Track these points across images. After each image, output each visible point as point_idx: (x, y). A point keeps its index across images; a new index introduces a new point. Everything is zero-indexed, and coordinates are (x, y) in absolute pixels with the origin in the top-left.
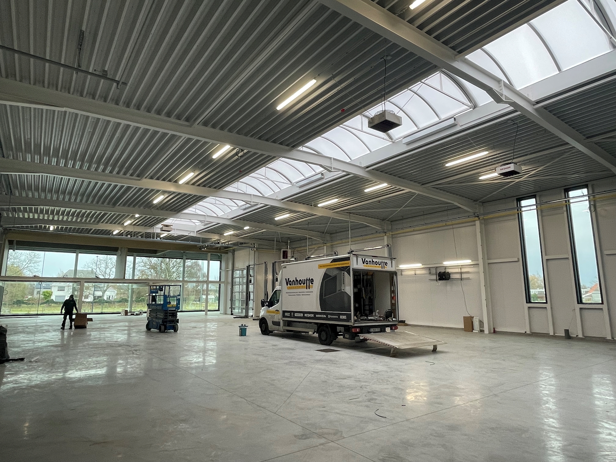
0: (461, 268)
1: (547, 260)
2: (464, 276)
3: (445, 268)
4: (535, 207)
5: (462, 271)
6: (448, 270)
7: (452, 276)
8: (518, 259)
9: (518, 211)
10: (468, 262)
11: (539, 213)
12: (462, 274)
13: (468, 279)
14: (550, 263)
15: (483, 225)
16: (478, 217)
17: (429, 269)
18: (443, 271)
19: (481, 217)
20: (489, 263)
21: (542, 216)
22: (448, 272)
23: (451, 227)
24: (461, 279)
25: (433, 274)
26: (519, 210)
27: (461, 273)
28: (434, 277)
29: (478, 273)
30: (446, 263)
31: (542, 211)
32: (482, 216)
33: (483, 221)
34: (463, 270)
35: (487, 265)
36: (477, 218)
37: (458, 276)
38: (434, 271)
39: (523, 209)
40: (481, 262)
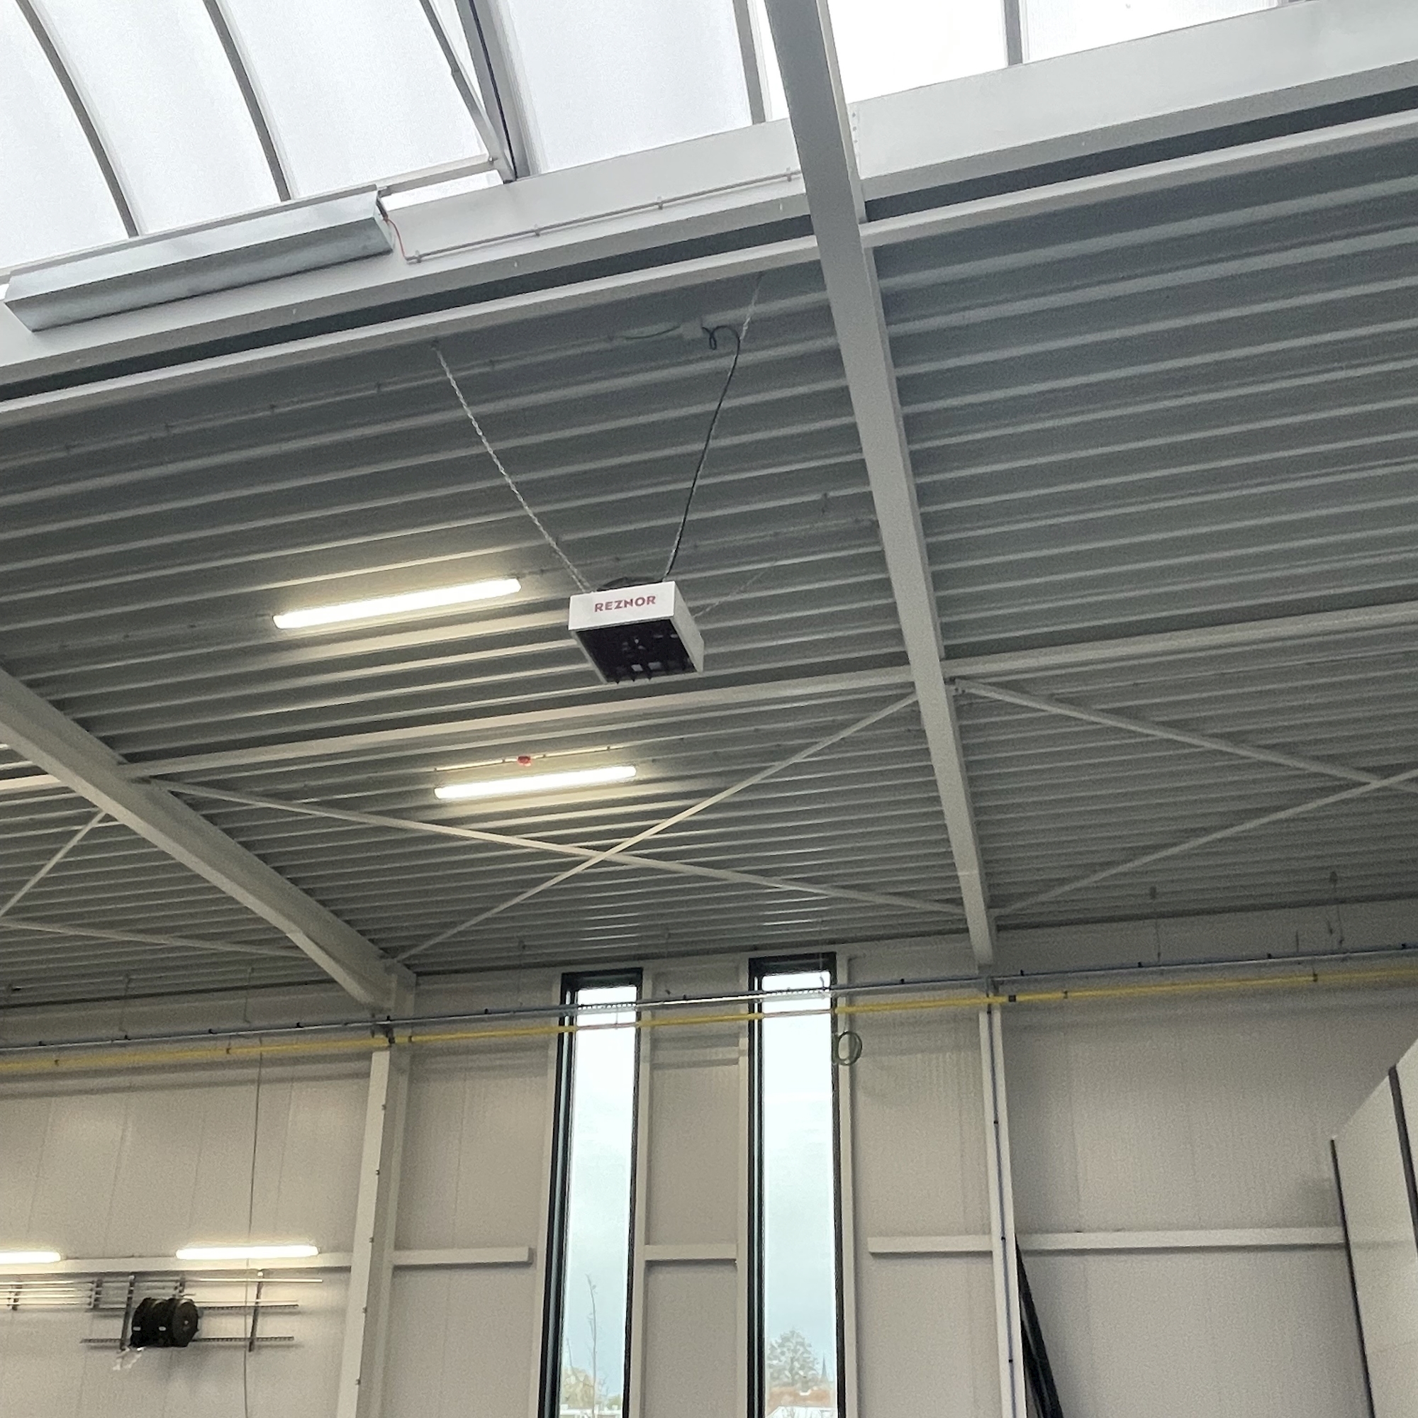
0: (260, 1285)
1: (651, 1265)
2: (269, 1327)
3: (182, 1279)
4: (631, 1016)
5: (265, 1300)
6: (200, 1296)
7: (210, 1327)
8: (532, 1253)
9: (562, 1023)
10: (302, 1253)
12: (260, 1320)
13: (286, 1343)
14: (664, 1277)
15: (403, 1081)
16: (387, 1031)
17: (99, 1280)
18: (163, 1293)
19: (401, 1037)
20: (398, 1268)
22: (190, 1304)
23: (252, 1073)
24: (252, 1343)
25: (110, 1313)
26: (567, 1019)
27: (256, 1311)
28: (114, 1328)
29: (338, 1313)
30: (192, 1256)
32: (408, 1032)
33: (405, 1061)
34: (271, 1297)
35: (387, 1274)
36: (381, 1040)
37: (236, 1327)
38: (116, 1295)
39: (582, 1020)
40: (361, 1260)
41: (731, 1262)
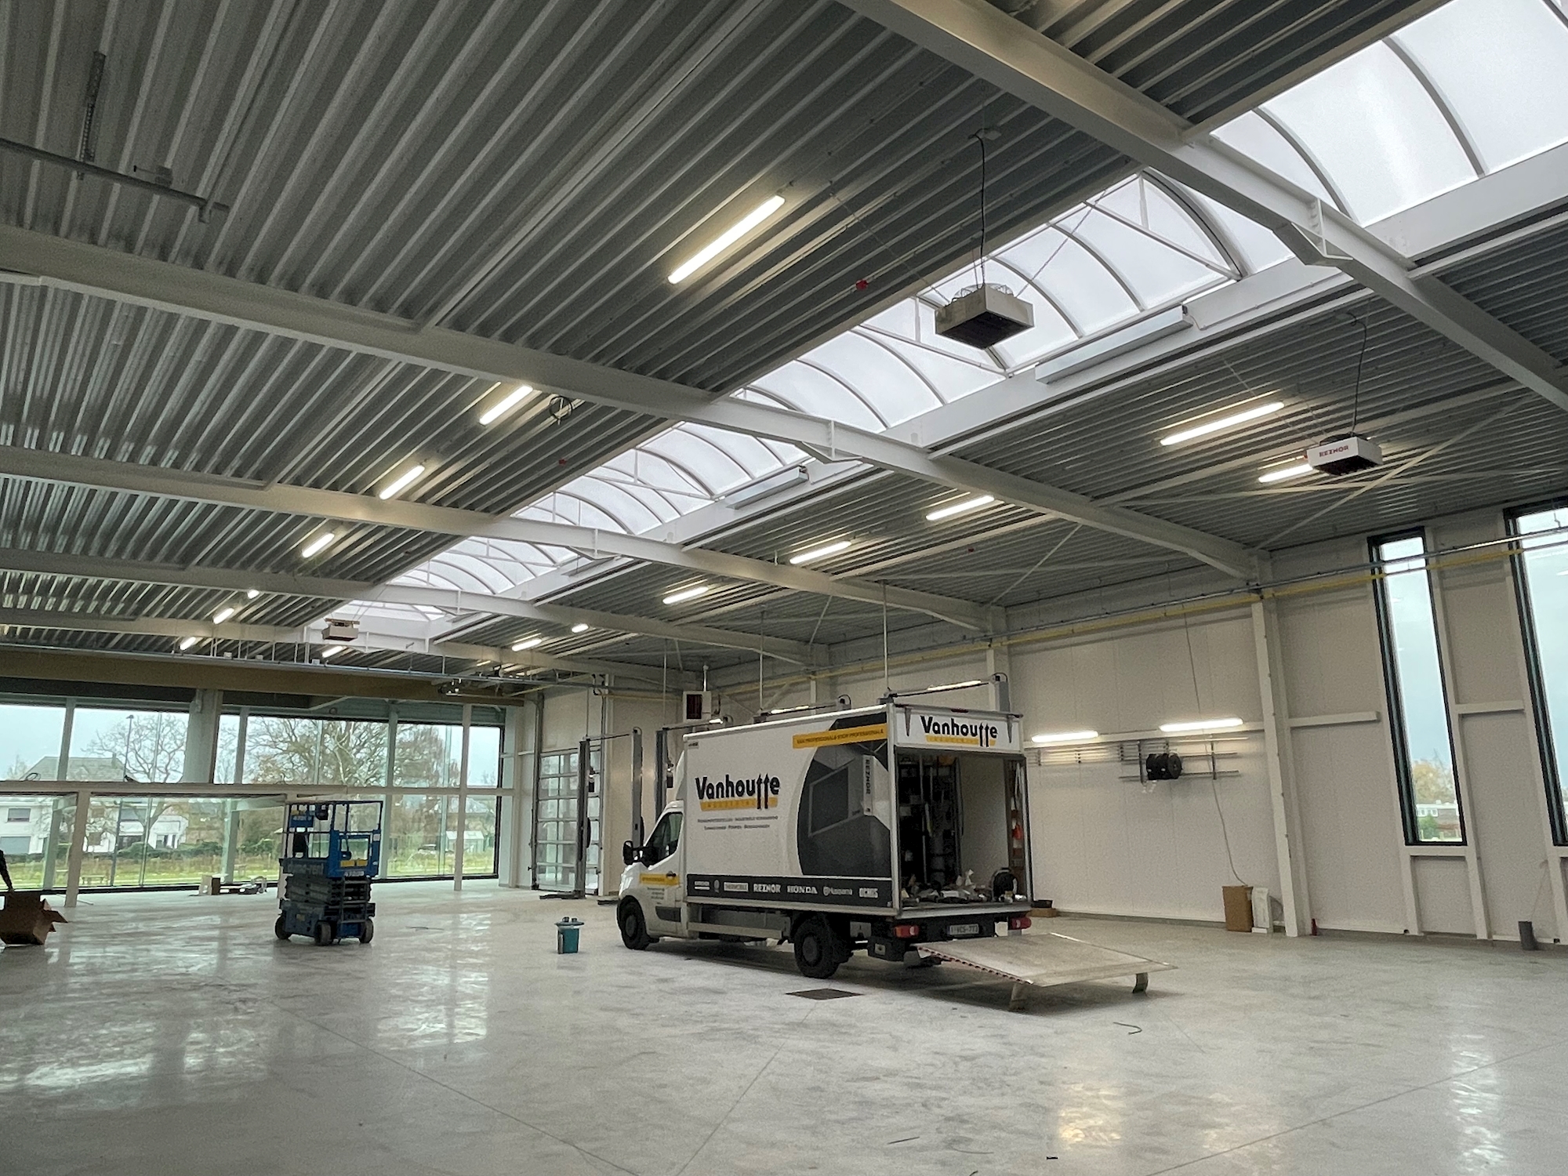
0: (1212, 743)
1: (1463, 717)
2: (1223, 766)
3: (1167, 741)
4: (1422, 563)
5: (1216, 751)
6: (1179, 751)
7: (1189, 767)
8: (1378, 714)
9: (1373, 573)
10: (1234, 724)
11: (1434, 578)
12: (1216, 761)
13: (1235, 774)
14: (1470, 723)
15: (1274, 616)
16: (1258, 591)
17: (1121, 745)
18: (1159, 751)
19: (1268, 593)
20: (1293, 729)
21: (1443, 589)
22: (1175, 755)
23: (1181, 622)
24: (1214, 775)
25: (1130, 762)
26: (1376, 570)
27: (1213, 758)
28: (1135, 770)
29: (1262, 756)
30: (1171, 729)
31: (1442, 574)
32: (1271, 590)
33: (1273, 605)
34: (1222, 749)
35: (1287, 733)
36: (1255, 596)
37: (1204, 767)
38: (1132, 752)
39: (1388, 569)
40: (1269, 724)
41: (1521, 712)
